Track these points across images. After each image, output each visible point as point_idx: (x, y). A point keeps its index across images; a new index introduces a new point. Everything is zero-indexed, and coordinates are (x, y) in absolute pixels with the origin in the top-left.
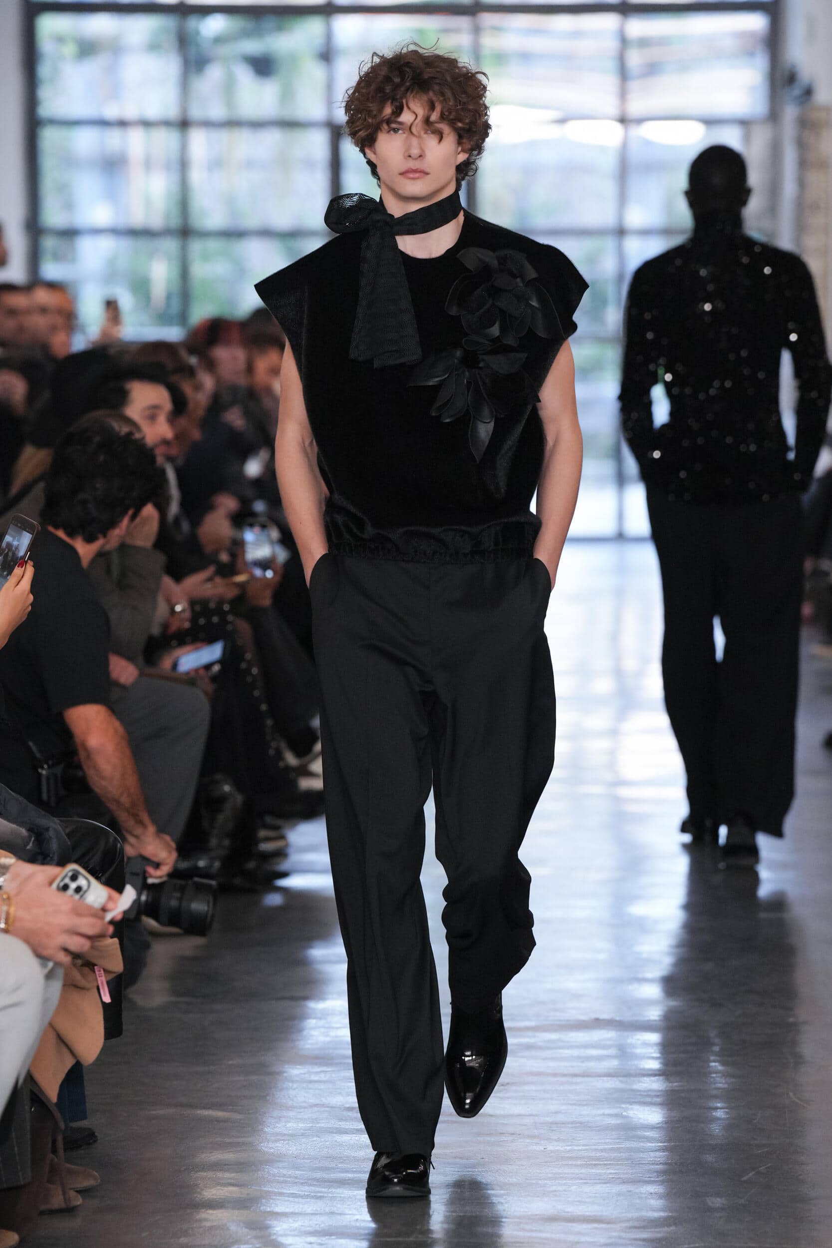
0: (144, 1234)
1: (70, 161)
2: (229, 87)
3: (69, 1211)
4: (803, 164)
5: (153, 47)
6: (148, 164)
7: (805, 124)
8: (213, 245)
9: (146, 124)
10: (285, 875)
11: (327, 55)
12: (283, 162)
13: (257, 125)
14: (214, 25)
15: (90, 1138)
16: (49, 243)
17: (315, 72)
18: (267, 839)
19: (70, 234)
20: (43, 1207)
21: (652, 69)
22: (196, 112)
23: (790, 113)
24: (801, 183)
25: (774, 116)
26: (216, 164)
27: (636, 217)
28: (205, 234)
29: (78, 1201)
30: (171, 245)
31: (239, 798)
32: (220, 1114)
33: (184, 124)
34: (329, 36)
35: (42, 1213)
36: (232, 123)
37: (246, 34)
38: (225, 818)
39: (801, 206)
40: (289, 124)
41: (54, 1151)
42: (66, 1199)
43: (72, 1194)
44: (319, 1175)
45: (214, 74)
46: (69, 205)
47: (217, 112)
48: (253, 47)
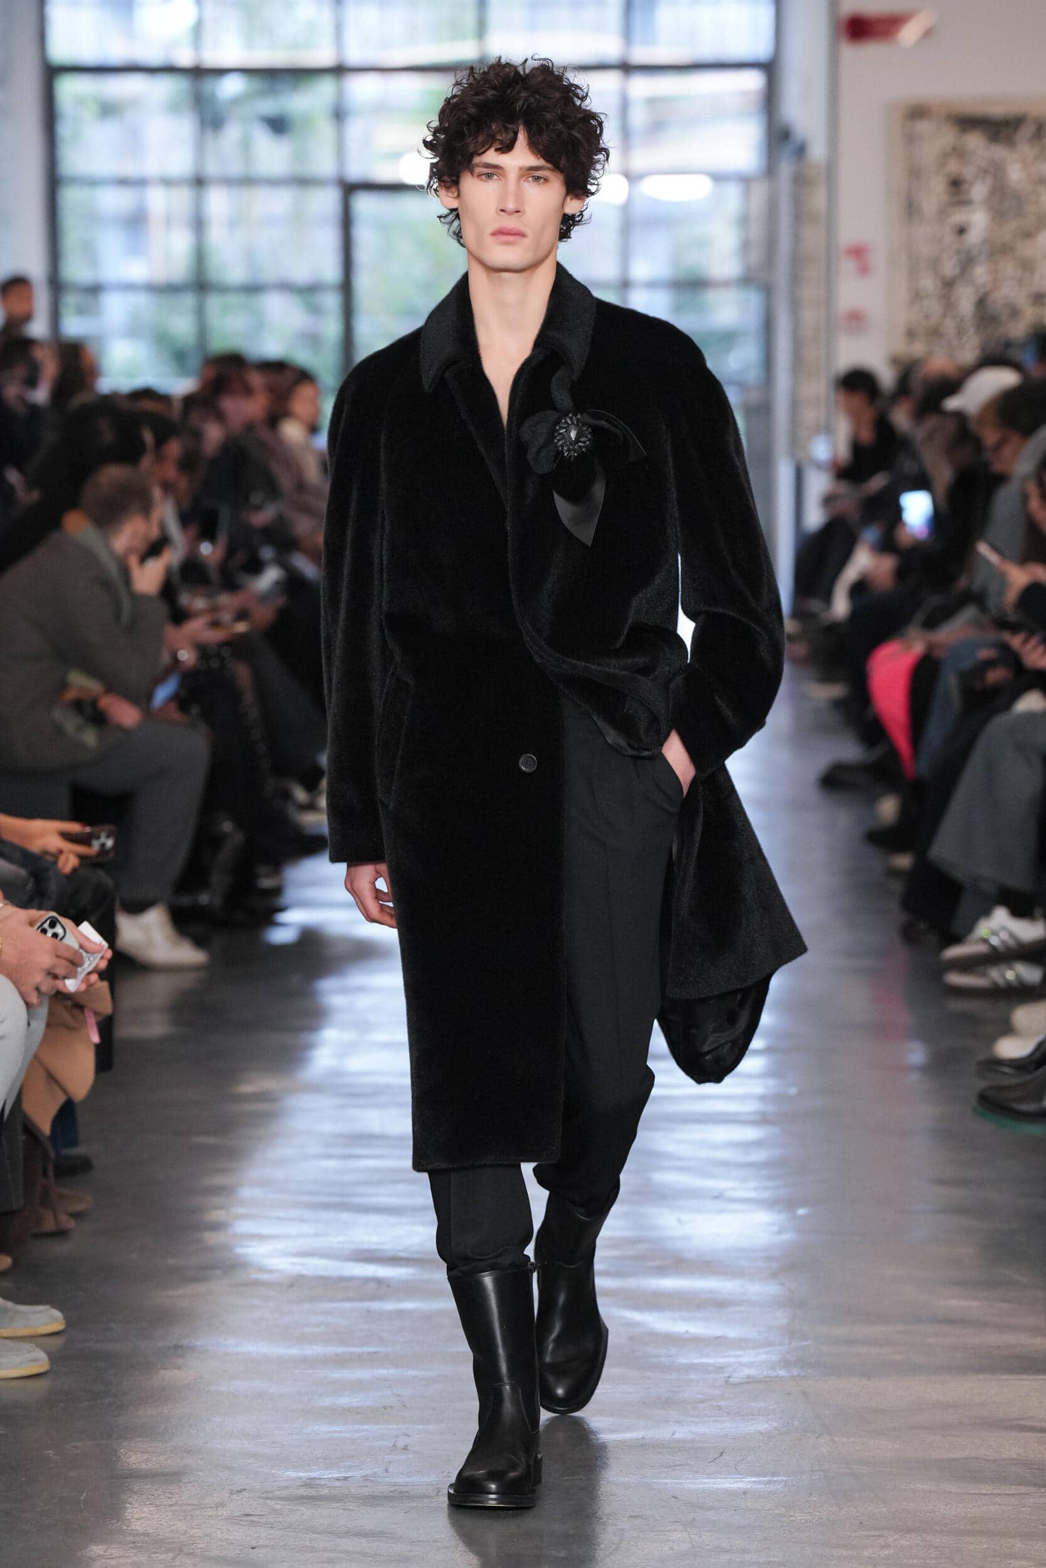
0: (134, 1256)
1: (93, 218)
2: (246, 145)
3: (61, 1234)
4: (799, 216)
5: (173, 108)
6: (168, 222)
7: (801, 181)
8: (234, 299)
9: (167, 182)
10: (282, 909)
11: (339, 115)
12: (298, 218)
13: (274, 182)
14: (231, 87)
15: (83, 1166)
16: (70, 300)
17: (325, 129)
18: (267, 876)
19: (95, 290)
20: (35, 1230)
21: (657, 127)
22: (212, 168)
23: (786, 169)
24: (797, 238)
25: (770, 170)
26: (234, 223)
27: (641, 270)
28: (223, 289)
29: (70, 1224)
30: (189, 300)
31: (239, 838)
32: (211, 1140)
33: (199, 182)
34: (340, 96)
35: (36, 1236)
36: (247, 181)
37: (261, 94)
38: (225, 856)
39: (798, 261)
40: (303, 182)
41: (45, 1174)
42: (57, 1222)
43: (63, 1218)
44: (306, 1198)
45: (232, 133)
46: (93, 261)
47: (235, 168)
48: (269, 106)
